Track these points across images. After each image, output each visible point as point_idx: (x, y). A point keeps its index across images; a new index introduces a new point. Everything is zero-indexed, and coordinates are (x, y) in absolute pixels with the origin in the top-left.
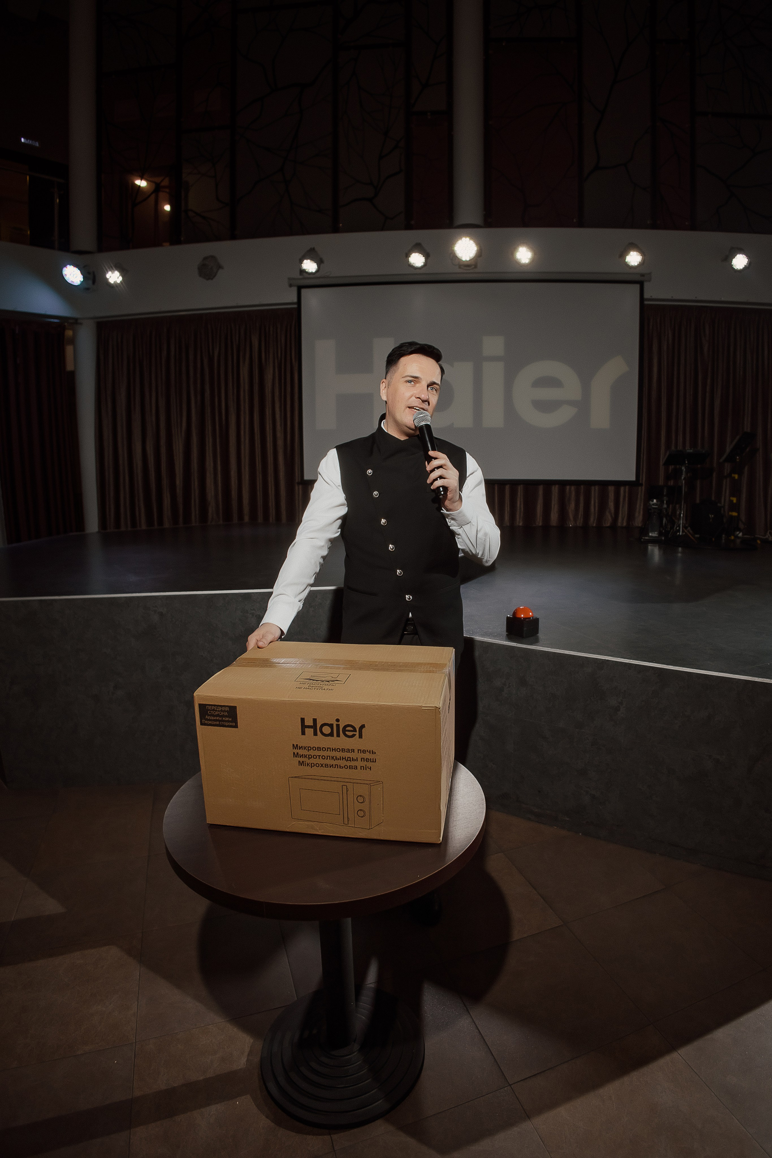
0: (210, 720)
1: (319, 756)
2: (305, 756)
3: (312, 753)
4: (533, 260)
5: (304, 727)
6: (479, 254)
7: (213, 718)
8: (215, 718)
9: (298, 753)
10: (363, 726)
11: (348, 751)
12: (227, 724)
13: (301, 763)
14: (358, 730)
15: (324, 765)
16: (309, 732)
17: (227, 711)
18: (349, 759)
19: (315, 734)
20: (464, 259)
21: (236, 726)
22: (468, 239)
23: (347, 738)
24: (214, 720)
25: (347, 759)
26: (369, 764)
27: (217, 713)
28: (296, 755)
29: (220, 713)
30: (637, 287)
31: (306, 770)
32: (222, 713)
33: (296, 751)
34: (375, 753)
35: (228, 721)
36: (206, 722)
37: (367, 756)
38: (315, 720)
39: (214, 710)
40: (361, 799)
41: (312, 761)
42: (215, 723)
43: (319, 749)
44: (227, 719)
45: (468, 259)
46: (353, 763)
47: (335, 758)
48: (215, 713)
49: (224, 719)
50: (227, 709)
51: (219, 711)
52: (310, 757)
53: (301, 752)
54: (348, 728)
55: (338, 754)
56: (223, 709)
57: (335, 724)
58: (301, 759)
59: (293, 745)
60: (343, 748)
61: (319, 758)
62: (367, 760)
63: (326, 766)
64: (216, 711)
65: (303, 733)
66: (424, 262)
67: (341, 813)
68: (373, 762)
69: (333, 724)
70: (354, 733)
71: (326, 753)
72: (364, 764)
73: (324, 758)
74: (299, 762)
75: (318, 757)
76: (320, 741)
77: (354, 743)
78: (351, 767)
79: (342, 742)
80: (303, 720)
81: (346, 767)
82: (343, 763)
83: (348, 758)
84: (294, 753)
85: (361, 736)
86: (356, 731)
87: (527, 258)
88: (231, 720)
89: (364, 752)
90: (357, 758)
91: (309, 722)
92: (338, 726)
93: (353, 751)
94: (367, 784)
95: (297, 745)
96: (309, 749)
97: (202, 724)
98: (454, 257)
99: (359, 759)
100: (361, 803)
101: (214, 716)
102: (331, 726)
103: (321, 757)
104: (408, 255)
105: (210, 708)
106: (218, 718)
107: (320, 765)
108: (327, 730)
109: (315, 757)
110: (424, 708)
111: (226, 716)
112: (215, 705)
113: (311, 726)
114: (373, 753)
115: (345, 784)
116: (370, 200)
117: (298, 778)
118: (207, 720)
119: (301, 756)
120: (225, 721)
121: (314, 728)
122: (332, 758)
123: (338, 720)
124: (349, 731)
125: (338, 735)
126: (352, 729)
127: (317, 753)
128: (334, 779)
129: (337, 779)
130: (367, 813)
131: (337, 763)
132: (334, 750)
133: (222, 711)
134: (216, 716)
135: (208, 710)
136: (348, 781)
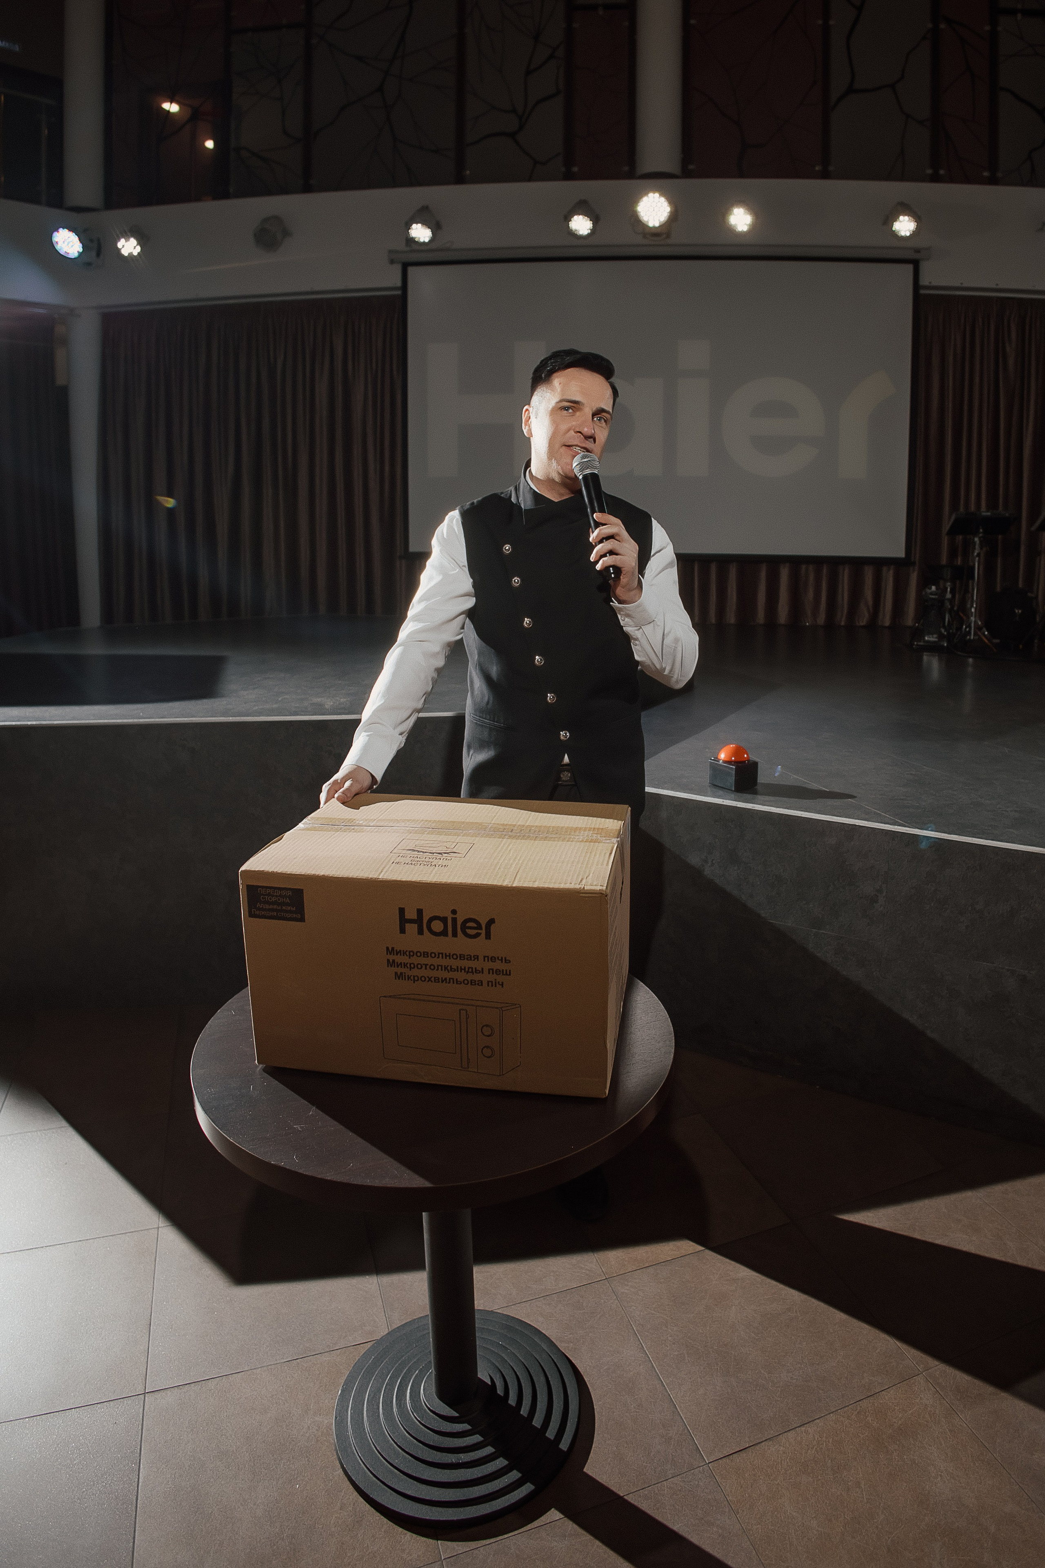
0: (264, 910)
1: (426, 965)
2: (406, 966)
3: (415, 960)
4: (754, 227)
5: (403, 921)
6: (673, 218)
7: (267, 907)
8: (271, 907)
9: (394, 961)
10: (491, 921)
11: (470, 958)
12: (288, 915)
13: (399, 976)
14: (484, 928)
15: (433, 979)
16: (411, 928)
17: (289, 897)
18: (470, 970)
19: (421, 932)
20: (651, 225)
21: (302, 919)
22: (657, 195)
23: (469, 940)
24: (269, 910)
25: (467, 970)
26: (500, 978)
27: (273, 899)
28: (391, 964)
29: (279, 900)
30: (910, 268)
31: (406, 986)
32: (281, 900)
33: (391, 957)
34: (510, 962)
35: (291, 912)
36: (257, 912)
37: (497, 965)
38: (420, 912)
39: (269, 895)
40: (487, 1031)
41: (415, 972)
42: (271, 914)
43: (425, 954)
44: (289, 908)
45: (657, 225)
46: (477, 977)
47: (449, 968)
48: (270, 899)
49: (284, 908)
50: (289, 893)
51: (276, 896)
52: (412, 967)
53: (399, 959)
54: (468, 925)
55: (455, 963)
56: (284, 893)
57: (450, 917)
58: (399, 970)
59: (388, 948)
60: (461, 953)
61: (426, 969)
62: (498, 972)
63: (437, 980)
64: (272, 896)
65: (403, 931)
66: (592, 228)
67: (459, 1051)
68: (506, 974)
69: (446, 919)
70: (479, 931)
71: (436, 961)
72: (492, 977)
73: (433, 967)
74: (396, 973)
75: (424, 966)
76: (428, 942)
77: (478, 946)
78: (473, 983)
79: (460, 944)
80: (402, 911)
81: (465, 982)
82: (461, 976)
83: (469, 968)
84: (388, 960)
85: (488, 936)
86: (481, 929)
87: (746, 224)
88: (294, 909)
89: (493, 959)
90: (482, 969)
91: (411, 914)
92: (454, 920)
93: (476, 958)
94: (497, 1008)
95: (393, 949)
96: (411, 954)
97: (251, 915)
98: (636, 221)
99: (486, 971)
100: (489, 1036)
101: (269, 903)
102: (444, 920)
103: (428, 967)
104: (568, 218)
105: (263, 891)
106: (275, 907)
107: (427, 979)
108: (437, 926)
109: (419, 966)
110: (584, 895)
111: (289, 905)
112: (270, 888)
113: (414, 920)
114: (507, 961)
115: (464, 1007)
116: (512, 135)
117: (394, 997)
118: (259, 909)
119: (399, 965)
120: (286, 911)
121: (419, 920)
122: (446, 968)
123: (454, 912)
124: (471, 928)
125: (455, 935)
126: (475, 925)
127: (423, 960)
128: (447, 1000)
129: (452, 1000)
130: (497, 1052)
131: (452, 975)
132: (450, 957)
133: (281, 896)
134: (273, 904)
135: (261, 894)
136: (466, 1002)
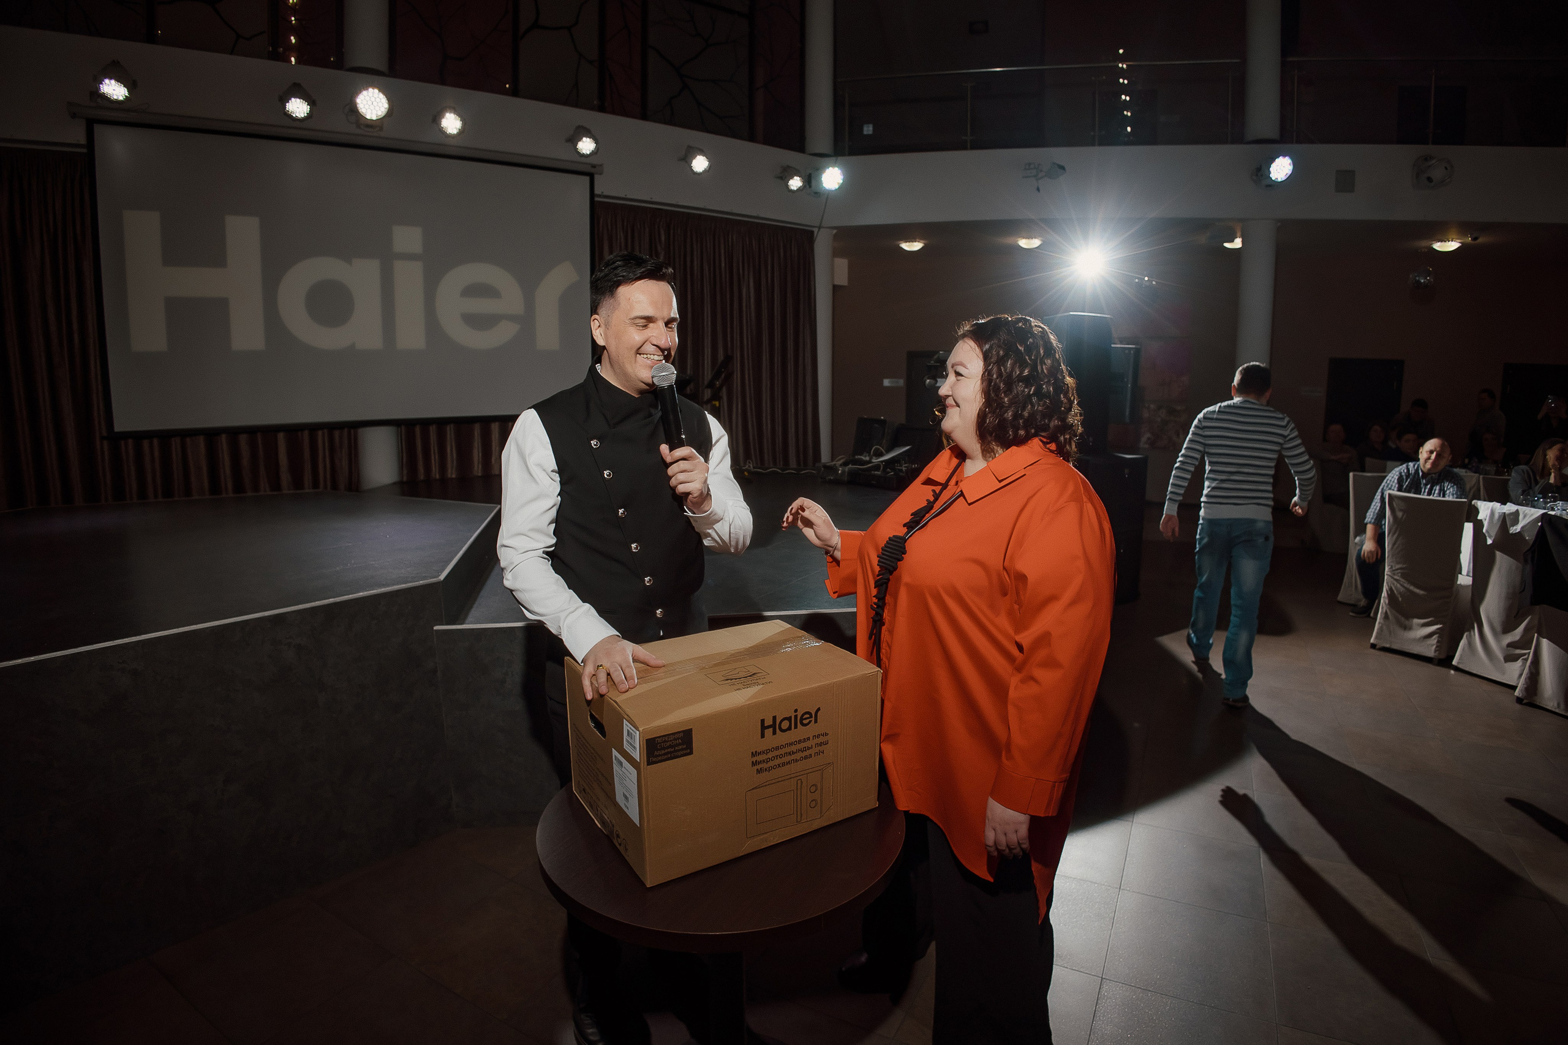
0: (659, 755)
1: (777, 756)
2: (764, 761)
3: (770, 755)
5: (764, 728)
7: (663, 752)
8: (666, 751)
9: (756, 761)
10: (819, 709)
11: (805, 740)
12: (681, 753)
13: (758, 771)
14: (813, 716)
15: (781, 765)
16: (768, 732)
17: (680, 738)
19: (774, 733)
21: (691, 753)
23: (804, 727)
24: (664, 754)
25: (802, 750)
26: (822, 748)
27: (668, 744)
28: (754, 764)
29: (673, 743)
30: (587, 179)
31: (764, 777)
32: (675, 742)
33: (754, 759)
35: (682, 749)
36: (654, 760)
37: (822, 739)
38: (774, 718)
39: (665, 741)
40: (813, 789)
41: (771, 764)
42: (666, 757)
43: (777, 748)
44: (680, 747)
46: (808, 752)
47: (792, 752)
48: (666, 745)
49: (677, 748)
50: (682, 734)
51: (671, 741)
52: (767, 761)
53: (759, 758)
54: (805, 717)
55: (794, 748)
56: (677, 736)
57: (793, 715)
58: (759, 767)
59: (752, 753)
60: (798, 739)
61: (777, 759)
62: (821, 744)
63: (784, 764)
64: (667, 741)
65: (763, 736)
67: (795, 812)
68: (826, 744)
69: (791, 717)
70: (810, 719)
71: (782, 751)
72: (818, 749)
73: (781, 756)
74: (757, 769)
76: (782, 738)
77: (812, 729)
78: (806, 758)
79: (800, 732)
80: (763, 721)
81: (802, 759)
82: (799, 755)
83: (804, 748)
84: (753, 762)
85: (816, 722)
88: (684, 746)
89: (818, 737)
91: (769, 722)
92: (796, 717)
93: (809, 739)
94: (819, 770)
95: (756, 752)
96: (766, 752)
97: (649, 763)
100: (814, 792)
101: (664, 749)
102: (789, 719)
105: (660, 740)
106: (669, 750)
107: (777, 766)
108: (786, 724)
109: (774, 758)
111: (680, 744)
112: (662, 736)
113: (771, 725)
114: (827, 734)
115: (800, 777)
117: (756, 788)
118: (657, 756)
119: (760, 762)
120: (679, 750)
121: (773, 726)
122: (790, 753)
123: (796, 711)
124: (806, 719)
125: (796, 727)
126: (808, 715)
127: (775, 753)
128: (789, 776)
129: (792, 776)
130: (819, 802)
131: (793, 757)
132: (791, 744)
133: (675, 739)
134: (668, 748)
135: (658, 743)
136: (802, 773)
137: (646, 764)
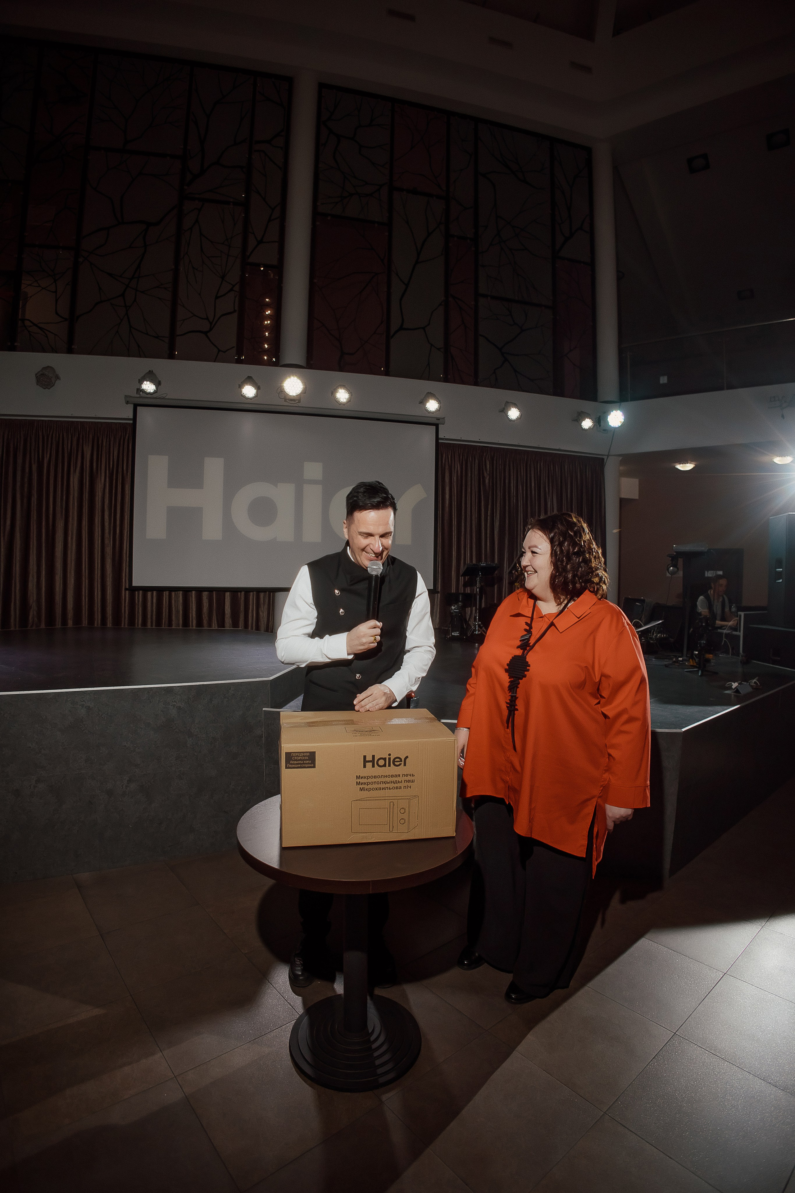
0: (293, 764)
1: (375, 782)
2: (365, 784)
3: (370, 780)
5: (365, 761)
7: (296, 762)
8: (298, 762)
9: (359, 782)
10: (407, 757)
11: (396, 776)
12: (306, 766)
13: (361, 789)
14: (403, 760)
15: (378, 789)
16: (369, 765)
17: (308, 756)
18: (396, 782)
19: (373, 766)
20: (291, 394)
21: (314, 767)
22: (295, 377)
23: (396, 767)
24: (297, 764)
25: (394, 782)
26: (409, 784)
27: (299, 758)
28: (358, 784)
29: (302, 758)
31: (365, 794)
32: (304, 758)
33: (358, 781)
35: (308, 763)
36: (290, 766)
37: (409, 778)
38: (373, 756)
40: (402, 811)
41: (370, 786)
42: (298, 766)
43: (375, 777)
44: (307, 762)
45: (295, 395)
46: (399, 785)
47: (386, 782)
48: (298, 758)
49: (305, 762)
50: (308, 754)
51: (301, 756)
52: (368, 784)
53: (362, 781)
54: (396, 760)
55: (389, 780)
56: (305, 754)
57: (387, 757)
58: (362, 786)
59: (357, 776)
60: (392, 774)
61: (375, 784)
62: (409, 781)
63: (380, 789)
64: (299, 756)
65: (365, 766)
66: (255, 393)
67: (388, 823)
68: (413, 782)
70: (400, 762)
71: (379, 780)
72: (406, 784)
73: (378, 783)
74: (360, 788)
75: (374, 783)
76: (378, 771)
77: (401, 770)
78: (397, 788)
79: (392, 770)
80: (365, 757)
81: (393, 788)
82: (391, 785)
83: (395, 781)
84: (357, 782)
85: (405, 765)
86: (402, 762)
88: (310, 762)
89: (407, 775)
90: (402, 781)
91: (369, 758)
92: (390, 759)
93: (399, 776)
94: (408, 799)
95: (359, 776)
96: (368, 778)
97: (286, 768)
98: (282, 391)
99: (403, 782)
100: (403, 813)
101: (297, 760)
102: (385, 759)
103: (376, 783)
104: (241, 387)
105: (294, 754)
106: (300, 762)
107: (375, 789)
108: (381, 762)
109: (372, 783)
110: (448, 741)
111: (307, 760)
112: (299, 753)
113: (371, 761)
114: (413, 775)
115: (391, 801)
116: (205, 333)
117: (359, 800)
118: (291, 764)
119: (362, 784)
120: (306, 764)
121: (373, 762)
122: (384, 782)
123: (390, 755)
124: (397, 762)
125: (389, 766)
126: (399, 760)
127: (374, 780)
128: (384, 798)
129: (386, 798)
130: (407, 821)
131: (387, 785)
132: (386, 776)
133: (303, 756)
134: (299, 760)
135: (293, 756)
136: (394, 798)
137: (285, 768)
